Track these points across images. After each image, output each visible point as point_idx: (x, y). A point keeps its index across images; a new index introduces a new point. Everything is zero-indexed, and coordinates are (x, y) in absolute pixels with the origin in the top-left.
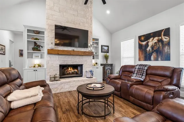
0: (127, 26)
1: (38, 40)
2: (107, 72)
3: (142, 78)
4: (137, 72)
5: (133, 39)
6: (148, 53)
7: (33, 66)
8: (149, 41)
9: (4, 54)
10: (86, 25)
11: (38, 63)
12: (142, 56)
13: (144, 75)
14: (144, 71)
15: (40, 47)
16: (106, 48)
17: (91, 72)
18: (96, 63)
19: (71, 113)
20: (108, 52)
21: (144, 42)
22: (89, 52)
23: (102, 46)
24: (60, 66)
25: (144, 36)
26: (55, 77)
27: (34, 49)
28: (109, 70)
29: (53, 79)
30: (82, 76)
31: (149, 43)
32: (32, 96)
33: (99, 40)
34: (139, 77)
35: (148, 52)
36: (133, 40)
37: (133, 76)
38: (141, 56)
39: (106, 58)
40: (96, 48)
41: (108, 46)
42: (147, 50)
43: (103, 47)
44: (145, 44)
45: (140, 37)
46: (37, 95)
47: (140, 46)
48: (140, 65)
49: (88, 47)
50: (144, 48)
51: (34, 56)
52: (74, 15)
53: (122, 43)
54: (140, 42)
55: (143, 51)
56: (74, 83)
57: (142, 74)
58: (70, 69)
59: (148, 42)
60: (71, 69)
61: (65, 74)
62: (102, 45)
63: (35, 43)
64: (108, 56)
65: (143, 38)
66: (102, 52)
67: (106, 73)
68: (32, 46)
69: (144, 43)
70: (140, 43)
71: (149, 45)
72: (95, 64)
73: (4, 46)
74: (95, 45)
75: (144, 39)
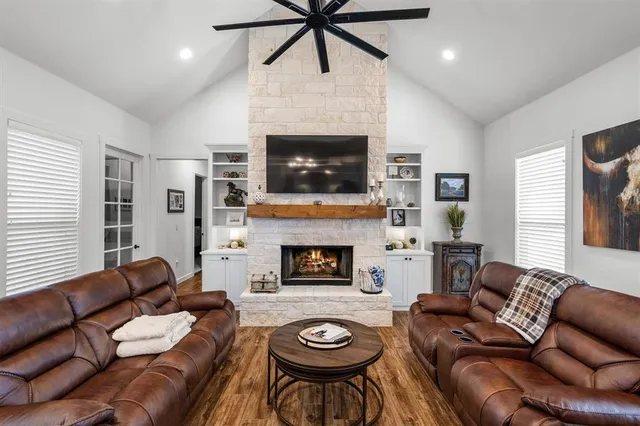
0: (533, 96)
1: (238, 176)
2: (456, 274)
3: (530, 334)
4: (520, 302)
5: (563, 149)
6: (625, 214)
7: (228, 243)
8: (628, 156)
9: (183, 211)
10: (364, 116)
11: (237, 238)
12: (599, 226)
13: (543, 319)
14: (541, 303)
15: (243, 194)
16: (457, 184)
17: (373, 273)
18: (413, 241)
19: (254, 395)
20: (466, 198)
21: (606, 161)
22: (369, 208)
23: (438, 177)
24: (285, 249)
25: (606, 133)
26: (263, 283)
27: (228, 202)
28: (462, 268)
29: (258, 286)
30: (349, 283)
31: (630, 168)
32: (152, 338)
33: (423, 158)
34: (520, 327)
35: (628, 209)
36: (561, 153)
37: (500, 316)
38: (594, 226)
39: (455, 220)
40: (415, 186)
41: (466, 177)
42: (619, 201)
43: (443, 180)
44: (613, 173)
45: (589, 141)
46: (163, 336)
47: (591, 180)
48: (535, 276)
49: (369, 190)
50: (606, 189)
51: (228, 219)
52: (322, 94)
53: (518, 162)
54: (590, 163)
55: (603, 205)
56: (315, 304)
57: (532, 314)
58: (313, 256)
59: (626, 163)
60: (316, 255)
61: (300, 274)
62: (437, 175)
63: (231, 185)
64: (462, 214)
65: (601, 146)
66: (438, 198)
67: (452, 280)
68: (225, 193)
69: (607, 167)
70: (589, 165)
71: (630, 176)
72: (409, 244)
73: (183, 192)
74: (409, 178)
75: (607, 150)
